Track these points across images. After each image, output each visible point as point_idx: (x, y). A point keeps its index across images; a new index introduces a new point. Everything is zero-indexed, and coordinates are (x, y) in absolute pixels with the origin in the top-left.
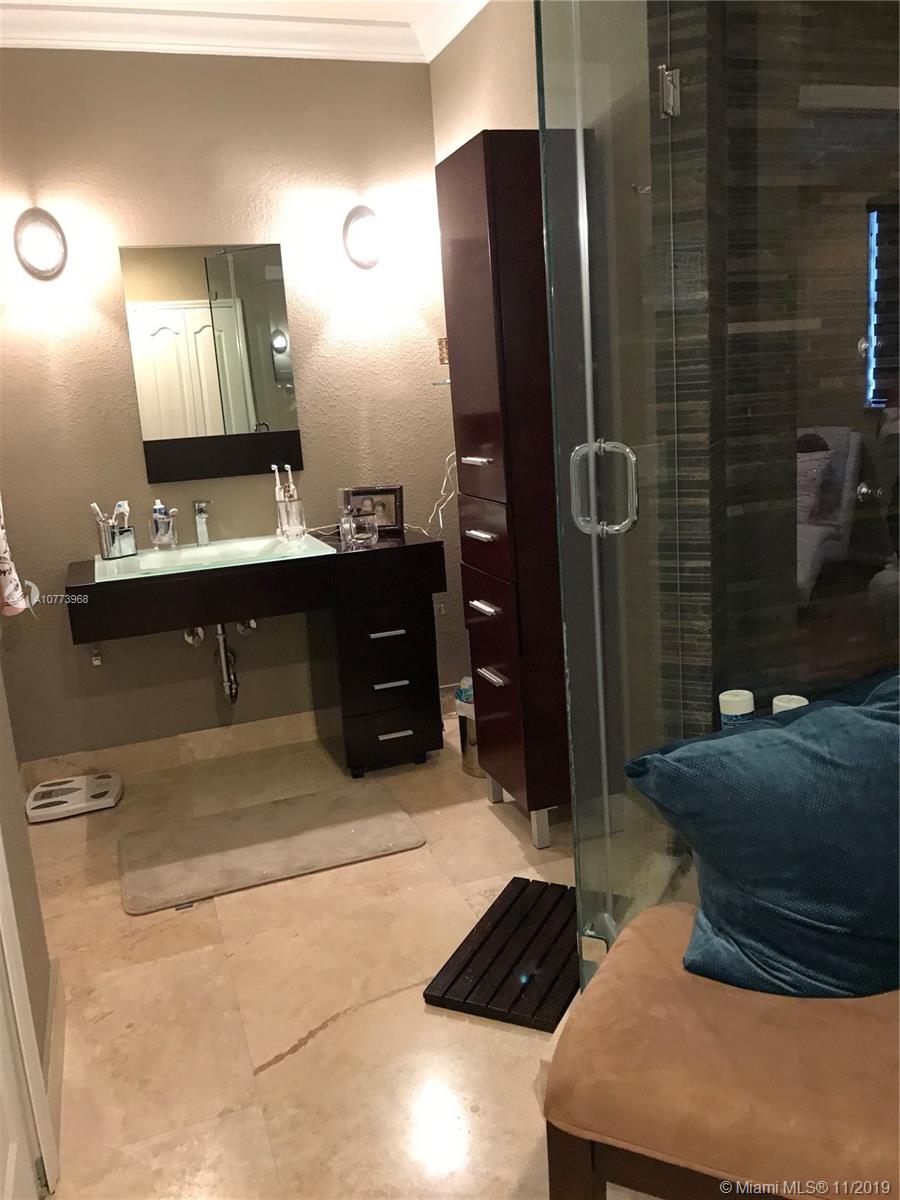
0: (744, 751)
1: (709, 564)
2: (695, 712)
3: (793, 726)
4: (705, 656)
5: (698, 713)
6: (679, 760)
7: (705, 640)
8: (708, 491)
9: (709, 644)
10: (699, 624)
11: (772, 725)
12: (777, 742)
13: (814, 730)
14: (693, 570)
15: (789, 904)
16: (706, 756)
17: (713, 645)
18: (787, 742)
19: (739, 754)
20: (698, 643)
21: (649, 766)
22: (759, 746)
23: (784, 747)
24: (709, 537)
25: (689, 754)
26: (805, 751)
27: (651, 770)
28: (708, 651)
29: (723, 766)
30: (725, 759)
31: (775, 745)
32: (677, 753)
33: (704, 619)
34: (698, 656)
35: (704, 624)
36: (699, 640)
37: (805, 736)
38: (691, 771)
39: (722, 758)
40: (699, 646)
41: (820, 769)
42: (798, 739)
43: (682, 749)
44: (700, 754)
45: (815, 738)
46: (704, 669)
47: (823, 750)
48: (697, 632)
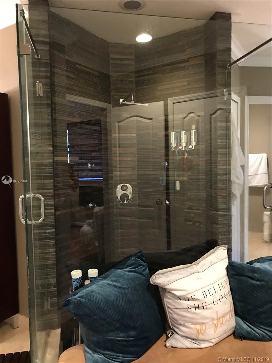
0: (98, 290)
1: (54, 230)
2: (50, 280)
3: (108, 279)
4: (53, 260)
5: (52, 279)
6: (79, 297)
7: (53, 255)
8: (53, 207)
9: (55, 256)
10: (52, 250)
11: (102, 280)
12: (105, 285)
13: (115, 279)
14: (49, 233)
15: (118, 335)
16: (87, 294)
17: (56, 256)
18: (109, 284)
19: (97, 291)
20: (52, 256)
21: (70, 301)
22: (101, 287)
23: (108, 286)
24: (54, 222)
25: (82, 294)
26: (114, 286)
27: (71, 303)
28: (54, 258)
29: (93, 296)
30: (93, 294)
31: (105, 286)
32: (78, 295)
33: (53, 248)
34: (51, 261)
35: (53, 250)
36: (51, 255)
37: (112, 281)
38: (84, 300)
39: (92, 293)
40: (52, 257)
41: (120, 291)
42: (111, 283)
43: (80, 293)
44: (85, 293)
45: (115, 281)
46: (53, 264)
47: (118, 284)
48: (51, 253)
